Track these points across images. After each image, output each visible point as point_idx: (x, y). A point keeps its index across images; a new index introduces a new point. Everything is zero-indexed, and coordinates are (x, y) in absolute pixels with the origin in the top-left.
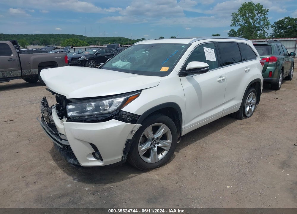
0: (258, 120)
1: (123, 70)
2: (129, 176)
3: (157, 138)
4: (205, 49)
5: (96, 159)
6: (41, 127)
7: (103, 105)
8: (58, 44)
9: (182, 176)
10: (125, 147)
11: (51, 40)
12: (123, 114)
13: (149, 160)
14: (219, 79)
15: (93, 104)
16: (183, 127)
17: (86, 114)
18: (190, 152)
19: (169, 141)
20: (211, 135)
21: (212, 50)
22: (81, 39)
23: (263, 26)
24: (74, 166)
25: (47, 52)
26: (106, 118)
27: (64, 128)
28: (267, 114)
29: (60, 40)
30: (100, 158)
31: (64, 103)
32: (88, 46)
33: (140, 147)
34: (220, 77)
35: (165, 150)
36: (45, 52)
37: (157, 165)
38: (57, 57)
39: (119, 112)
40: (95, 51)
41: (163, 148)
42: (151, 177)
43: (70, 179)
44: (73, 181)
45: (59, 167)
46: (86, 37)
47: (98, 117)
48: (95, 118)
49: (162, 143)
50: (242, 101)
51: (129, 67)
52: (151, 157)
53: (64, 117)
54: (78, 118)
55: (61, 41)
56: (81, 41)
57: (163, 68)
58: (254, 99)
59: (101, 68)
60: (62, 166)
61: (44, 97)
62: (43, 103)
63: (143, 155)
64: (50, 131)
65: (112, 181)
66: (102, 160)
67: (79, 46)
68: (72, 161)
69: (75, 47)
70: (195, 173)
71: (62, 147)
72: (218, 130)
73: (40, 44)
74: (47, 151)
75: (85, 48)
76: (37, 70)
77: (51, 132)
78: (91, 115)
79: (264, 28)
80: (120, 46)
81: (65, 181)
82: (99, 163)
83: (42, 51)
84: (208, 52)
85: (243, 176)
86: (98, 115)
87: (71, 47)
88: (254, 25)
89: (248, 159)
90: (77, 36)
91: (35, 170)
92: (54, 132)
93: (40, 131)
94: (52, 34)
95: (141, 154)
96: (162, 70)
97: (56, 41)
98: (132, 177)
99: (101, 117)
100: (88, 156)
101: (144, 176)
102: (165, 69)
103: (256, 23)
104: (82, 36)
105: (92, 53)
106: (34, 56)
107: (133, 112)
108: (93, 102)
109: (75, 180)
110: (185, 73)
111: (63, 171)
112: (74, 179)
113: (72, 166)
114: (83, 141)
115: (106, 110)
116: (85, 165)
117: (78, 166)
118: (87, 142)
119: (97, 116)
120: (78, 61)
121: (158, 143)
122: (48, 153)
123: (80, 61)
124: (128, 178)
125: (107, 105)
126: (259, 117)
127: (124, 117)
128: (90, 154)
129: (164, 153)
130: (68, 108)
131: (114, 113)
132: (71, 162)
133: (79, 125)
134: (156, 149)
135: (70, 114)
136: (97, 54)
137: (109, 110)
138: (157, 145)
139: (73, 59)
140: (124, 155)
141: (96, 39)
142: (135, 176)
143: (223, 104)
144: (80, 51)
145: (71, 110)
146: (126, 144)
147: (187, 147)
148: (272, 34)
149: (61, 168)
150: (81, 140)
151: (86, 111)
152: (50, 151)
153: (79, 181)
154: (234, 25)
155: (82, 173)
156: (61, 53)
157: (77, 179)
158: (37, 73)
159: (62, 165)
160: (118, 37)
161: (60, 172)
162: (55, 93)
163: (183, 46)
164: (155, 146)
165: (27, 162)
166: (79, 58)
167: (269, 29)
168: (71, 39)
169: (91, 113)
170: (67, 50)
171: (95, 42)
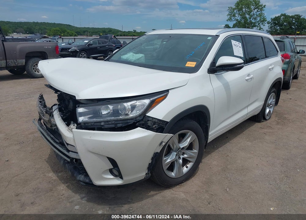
0: (278, 123)
1: (136, 63)
2: (150, 194)
3: (183, 148)
4: (233, 42)
5: (114, 176)
6: (39, 132)
7: (125, 108)
8: (43, 33)
9: (213, 194)
10: (150, 162)
11: (36, 28)
12: (148, 120)
13: (173, 174)
14: (247, 78)
15: (111, 107)
16: (210, 133)
17: (102, 120)
18: (215, 163)
19: (196, 151)
20: (232, 140)
21: (240, 44)
22: (68, 29)
23: (259, 22)
24: (85, 184)
25: (34, 41)
26: (126, 125)
27: (73, 137)
28: (286, 116)
29: (45, 29)
30: (120, 176)
31: (71, 105)
32: (77, 36)
33: (164, 159)
34: (249, 75)
35: (190, 162)
36: (32, 41)
37: (182, 179)
38: (47, 46)
39: (143, 118)
40: (87, 41)
41: (188, 159)
42: (176, 196)
43: (77, 197)
44: (80, 200)
45: (60, 182)
46: (74, 26)
47: (117, 124)
48: (113, 124)
49: (188, 153)
50: (264, 103)
51: (143, 61)
52: (175, 171)
53: (72, 122)
54: (91, 125)
55: (47, 30)
56: (68, 31)
57: (188, 63)
58: (274, 100)
59: (108, 60)
60: (65, 180)
61: (40, 94)
62: (41, 102)
63: (167, 169)
64: (52, 139)
65: (130, 201)
66: (121, 178)
67: (67, 36)
68: (81, 177)
69: (63, 37)
70: (228, 190)
71: (69, 160)
72: (238, 135)
73: (24, 32)
74: (44, 158)
75: (75, 38)
76: (24, 60)
77: (54, 139)
78: (108, 121)
79: (260, 24)
80: (114, 37)
81: (70, 200)
82: (118, 182)
83: (28, 40)
84: (235, 45)
85: (285, 194)
86: (118, 121)
87: (59, 36)
88: (250, 21)
89: (284, 172)
90: (65, 25)
91: (30, 185)
92: (57, 141)
93: (32, 133)
94: (37, 22)
95: (165, 168)
96: (187, 65)
97: (42, 30)
98: (153, 196)
99: (122, 123)
100: (104, 172)
101: (168, 193)
102: (191, 64)
103: (252, 19)
104: (70, 26)
105: (83, 44)
106: (20, 45)
107: (160, 117)
108: (110, 104)
109: (84, 199)
110: (214, 69)
111: (67, 186)
112: (82, 198)
113: (81, 184)
114: (99, 154)
115: (127, 115)
116: (100, 184)
117: (90, 184)
118: (104, 156)
119: (116, 122)
120: (69, 52)
121: (183, 154)
122: (45, 163)
123: (71, 52)
124: (148, 197)
125: (129, 108)
126: (279, 120)
127: (149, 123)
128: (107, 170)
129: (190, 165)
130: (78, 112)
131: (137, 119)
132: (81, 179)
133: (94, 133)
134: (181, 161)
135: (81, 119)
136: (89, 45)
137: (132, 115)
138: (182, 157)
139: (63, 49)
140: (148, 171)
141: (84, 30)
142: (156, 194)
143: (247, 107)
144: (71, 41)
145: (82, 114)
146: (152, 159)
147: (210, 155)
148: (268, 30)
149: (63, 183)
150: (96, 153)
151: (101, 116)
152: (47, 160)
153: (89, 200)
154: (230, 19)
155: (91, 190)
156: (48, 42)
157: (86, 199)
158: (24, 64)
159: (65, 178)
160: (108, 28)
161: (63, 189)
162: (59, 91)
163: (209, 38)
164: (179, 158)
165: (20, 174)
166: (69, 49)
167: (265, 25)
168: (58, 28)
169: (109, 119)
170: (55, 39)
171: (84, 33)
